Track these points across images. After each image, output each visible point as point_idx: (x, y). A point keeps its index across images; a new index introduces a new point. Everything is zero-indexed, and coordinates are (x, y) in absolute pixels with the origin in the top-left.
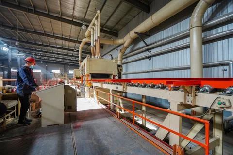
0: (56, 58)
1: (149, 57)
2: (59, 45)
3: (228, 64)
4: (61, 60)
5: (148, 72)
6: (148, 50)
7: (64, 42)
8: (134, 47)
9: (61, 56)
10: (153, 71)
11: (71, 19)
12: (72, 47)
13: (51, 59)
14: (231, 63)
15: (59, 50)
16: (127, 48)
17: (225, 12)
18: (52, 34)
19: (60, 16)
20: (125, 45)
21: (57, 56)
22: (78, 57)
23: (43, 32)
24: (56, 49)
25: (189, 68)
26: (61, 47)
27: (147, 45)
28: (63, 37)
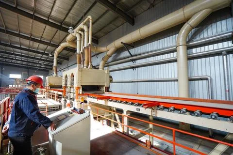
0: (18, 60)
1: (134, 68)
2: (24, 45)
3: (207, 79)
4: (24, 63)
5: (133, 82)
6: (133, 60)
7: (31, 43)
8: (117, 56)
9: (24, 59)
10: (138, 82)
11: (47, 19)
12: (42, 50)
13: (10, 61)
14: (209, 78)
15: (23, 51)
16: (110, 56)
17: (202, 36)
18: (17, 33)
19: (32, 13)
20: (109, 53)
21: (19, 58)
22: (53, 62)
23: (4, 29)
24: (19, 50)
25: (177, 81)
26: (28, 48)
27: (132, 56)
28: (32, 37)
